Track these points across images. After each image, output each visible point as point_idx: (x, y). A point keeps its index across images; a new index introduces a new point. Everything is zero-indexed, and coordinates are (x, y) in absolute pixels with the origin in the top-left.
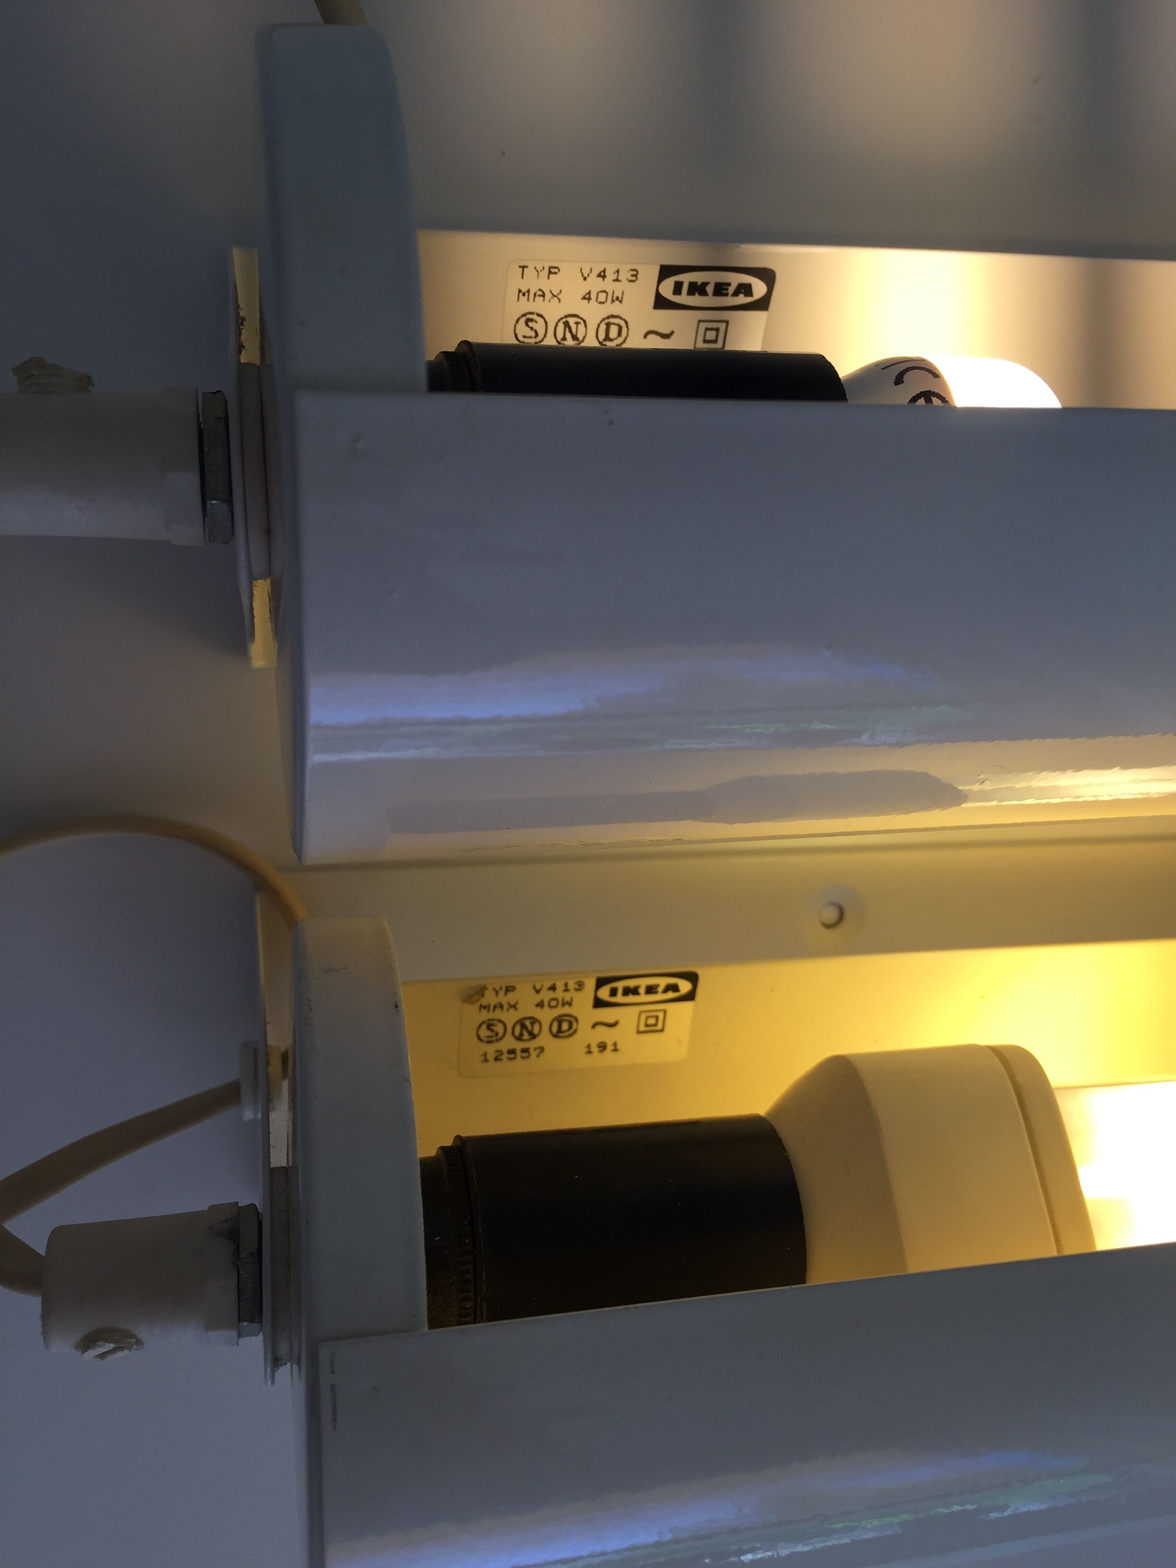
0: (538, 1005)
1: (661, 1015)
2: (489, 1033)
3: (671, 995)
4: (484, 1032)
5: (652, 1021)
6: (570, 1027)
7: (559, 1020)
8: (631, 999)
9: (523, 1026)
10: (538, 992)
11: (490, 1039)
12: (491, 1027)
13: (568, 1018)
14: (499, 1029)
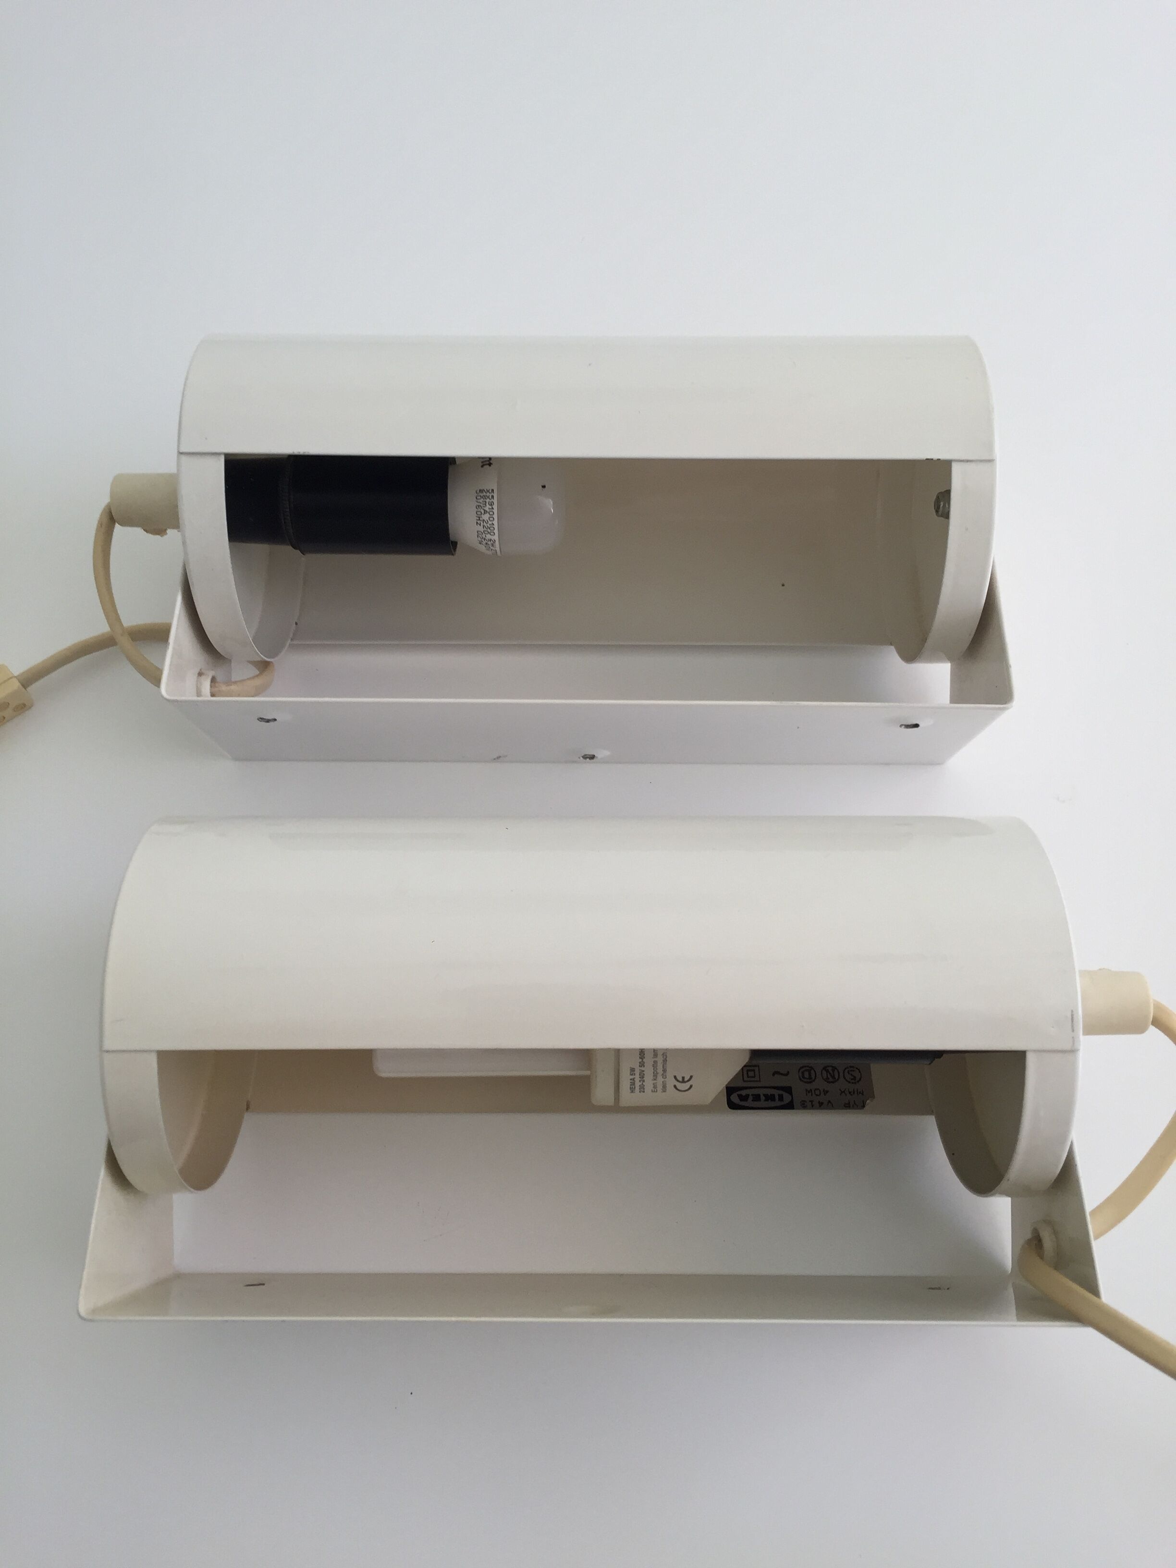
0: (827, 1092)
1: (746, 1079)
2: (853, 1073)
3: (744, 1093)
4: (857, 1074)
5: (751, 1074)
6: (803, 1073)
7: (811, 1081)
8: (769, 1092)
9: (833, 1077)
10: (829, 1102)
11: (852, 1069)
12: (853, 1078)
13: (805, 1080)
14: (848, 1077)
